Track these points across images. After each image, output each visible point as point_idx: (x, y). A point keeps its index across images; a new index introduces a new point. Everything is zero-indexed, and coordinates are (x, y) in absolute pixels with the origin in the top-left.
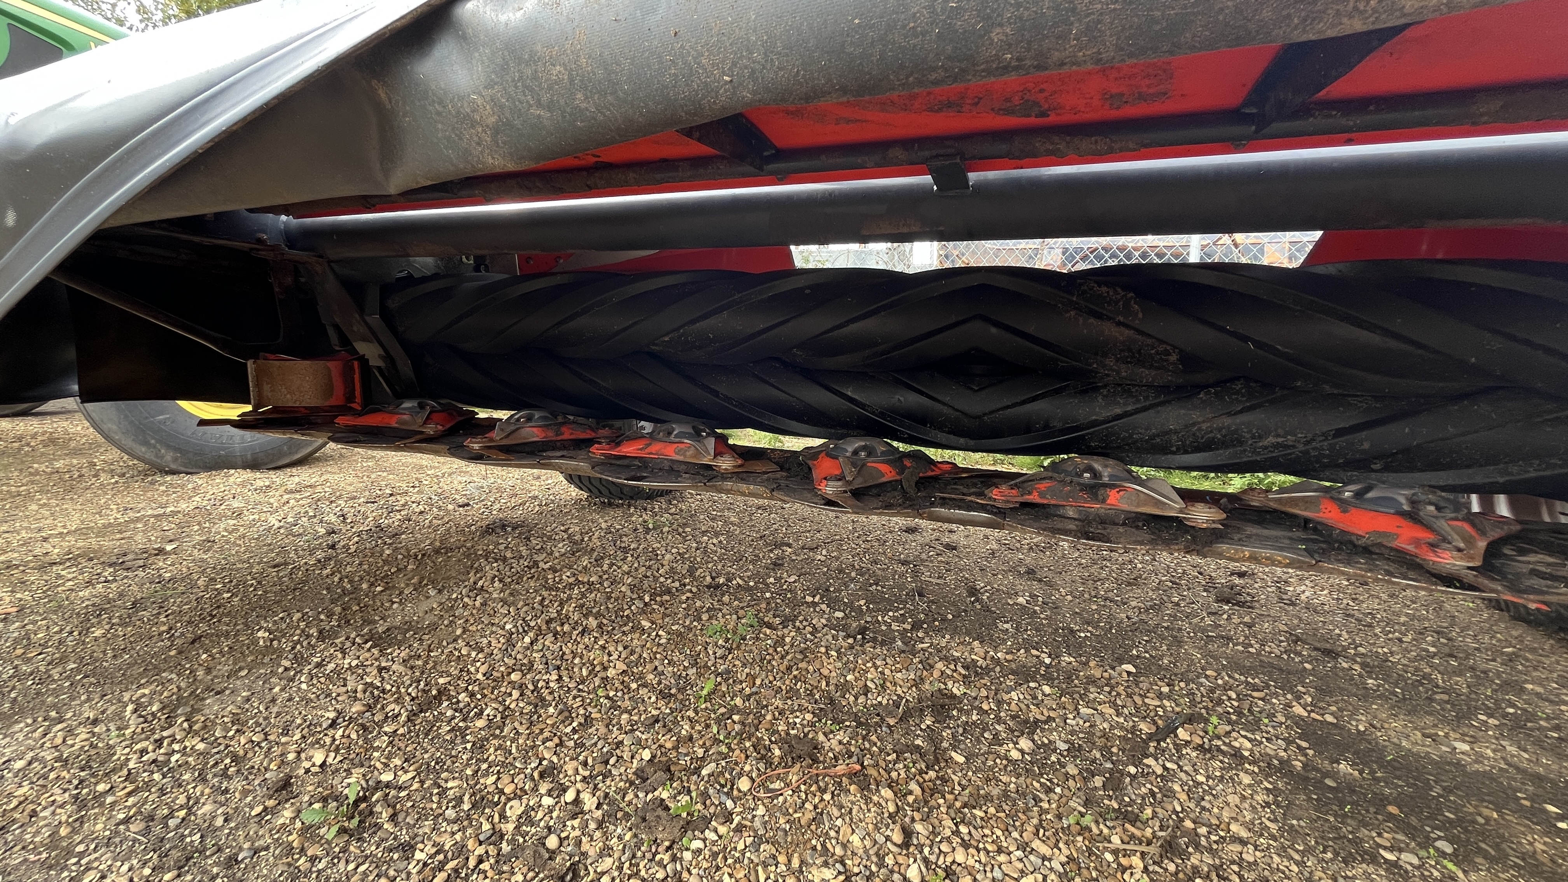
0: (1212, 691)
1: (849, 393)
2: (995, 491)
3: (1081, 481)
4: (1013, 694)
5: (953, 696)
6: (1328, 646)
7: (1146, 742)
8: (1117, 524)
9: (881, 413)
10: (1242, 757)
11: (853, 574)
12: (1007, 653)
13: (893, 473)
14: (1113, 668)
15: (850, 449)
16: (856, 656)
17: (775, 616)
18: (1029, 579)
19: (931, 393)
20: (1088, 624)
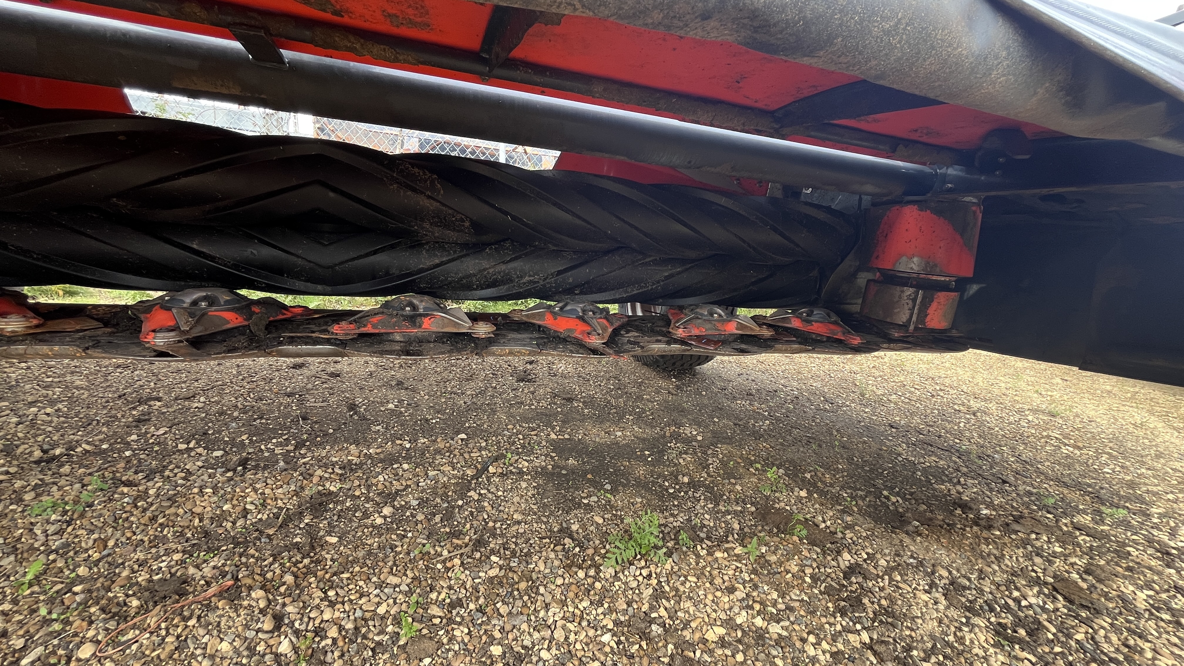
0: (510, 438)
1: (195, 246)
2: (336, 327)
3: (404, 313)
4: (381, 478)
5: (331, 493)
6: (569, 396)
7: (470, 482)
8: (430, 342)
9: (233, 265)
10: (523, 472)
11: (236, 414)
12: (377, 448)
13: (240, 319)
14: (453, 439)
15: (188, 300)
16: (234, 486)
17: (136, 473)
18: (399, 389)
19: (285, 248)
20: (438, 412)
